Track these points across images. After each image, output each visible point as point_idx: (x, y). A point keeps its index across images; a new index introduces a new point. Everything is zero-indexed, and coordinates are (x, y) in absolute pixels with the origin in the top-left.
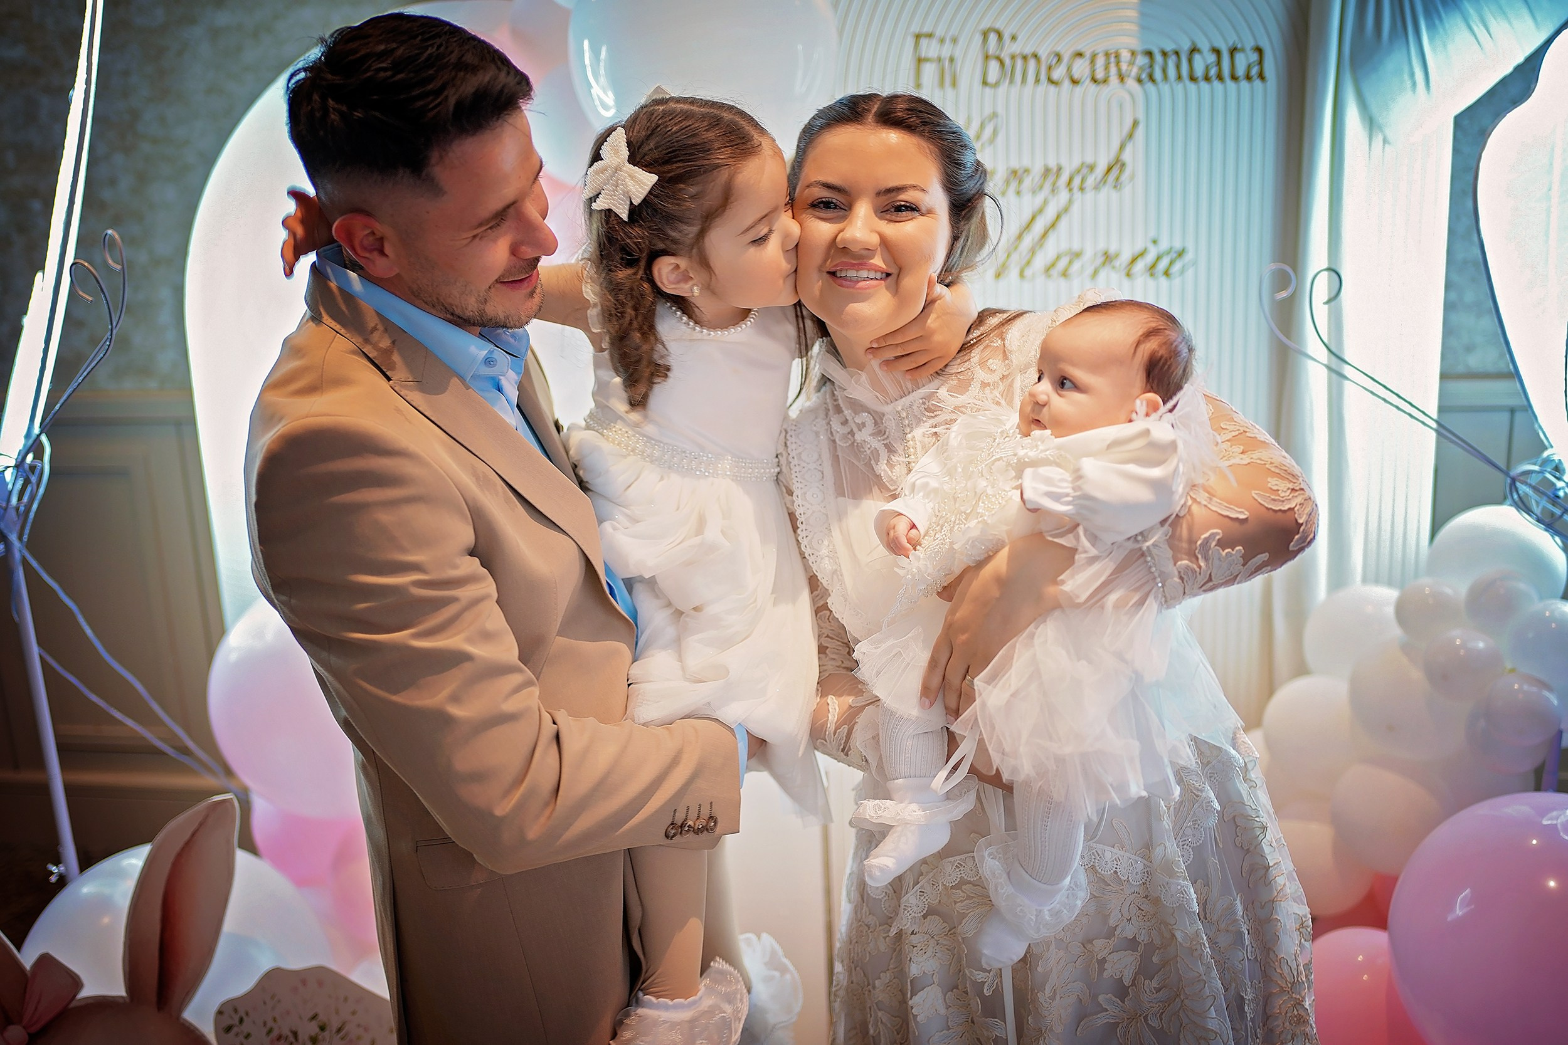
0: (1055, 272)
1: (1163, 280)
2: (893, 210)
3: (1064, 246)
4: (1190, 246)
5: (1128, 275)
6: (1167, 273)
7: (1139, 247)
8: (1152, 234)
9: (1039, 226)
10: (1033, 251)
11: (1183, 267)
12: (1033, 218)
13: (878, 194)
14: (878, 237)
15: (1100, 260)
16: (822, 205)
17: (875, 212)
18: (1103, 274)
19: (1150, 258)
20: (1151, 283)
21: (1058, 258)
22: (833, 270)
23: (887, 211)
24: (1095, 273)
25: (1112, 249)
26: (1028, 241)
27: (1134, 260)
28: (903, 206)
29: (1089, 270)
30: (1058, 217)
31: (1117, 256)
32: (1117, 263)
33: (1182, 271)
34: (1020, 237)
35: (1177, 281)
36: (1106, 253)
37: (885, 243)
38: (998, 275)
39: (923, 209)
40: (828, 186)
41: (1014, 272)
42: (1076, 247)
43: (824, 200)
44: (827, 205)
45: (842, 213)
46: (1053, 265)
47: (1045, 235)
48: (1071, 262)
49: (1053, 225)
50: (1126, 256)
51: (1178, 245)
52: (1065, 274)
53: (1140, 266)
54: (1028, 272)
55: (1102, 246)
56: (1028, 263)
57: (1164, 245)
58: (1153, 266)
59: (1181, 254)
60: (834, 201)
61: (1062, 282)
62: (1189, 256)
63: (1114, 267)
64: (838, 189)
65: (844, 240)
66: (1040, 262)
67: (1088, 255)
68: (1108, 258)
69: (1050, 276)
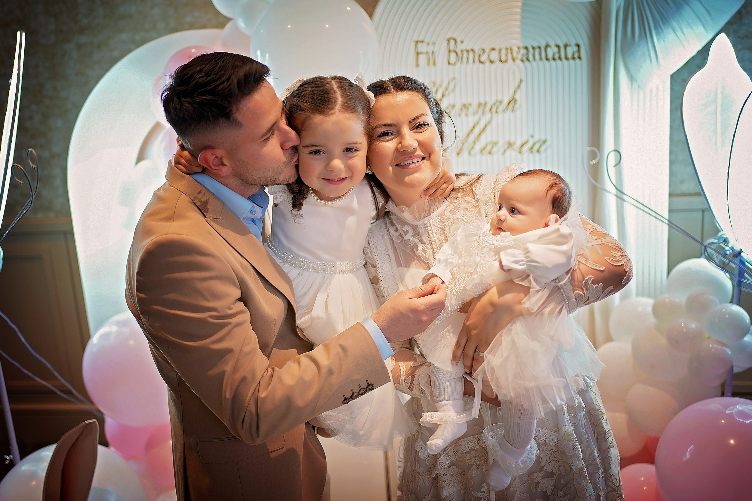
0: (485, 152)
1: (537, 155)
2: (417, 127)
3: (489, 140)
4: (549, 138)
5: (520, 153)
6: (538, 151)
7: (525, 139)
8: (531, 132)
9: (477, 131)
10: (474, 142)
11: (546, 148)
12: (474, 127)
13: (409, 122)
14: (417, 142)
15: (506, 146)
18: (508, 153)
19: (530, 144)
20: (531, 156)
21: (487, 145)
22: (398, 163)
23: (415, 129)
24: (504, 152)
25: (512, 141)
26: (472, 137)
27: (522, 145)
28: (421, 124)
29: (501, 151)
30: (486, 126)
31: (514, 144)
32: (515, 147)
33: (546, 150)
34: (468, 135)
35: (543, 155)
36: (509, 143)
38: (458, 154)
40: (386, 125)
41: (465, 154)
42: (495, 139)
44: (386, 134)
46: (484, 148)
47: (480, 135)
48: (492, 147)
49: (484, 130)
50: (519, 144)
51: (543, 138)
52: (490, 153)
53: (525, 148)
54: (473, 152)
55: (507, 139)
56: (472, 148)
57: (536, 138)
58: (532, 148)
59: (545, 142)
60: (389, 131)
61: (489, 157)
62: (548, 143)
63: (513, 149)
64: (391, 125)
66: (478, 147)
67: (501, 143)
68: (510, 145)
69: (483, 154)
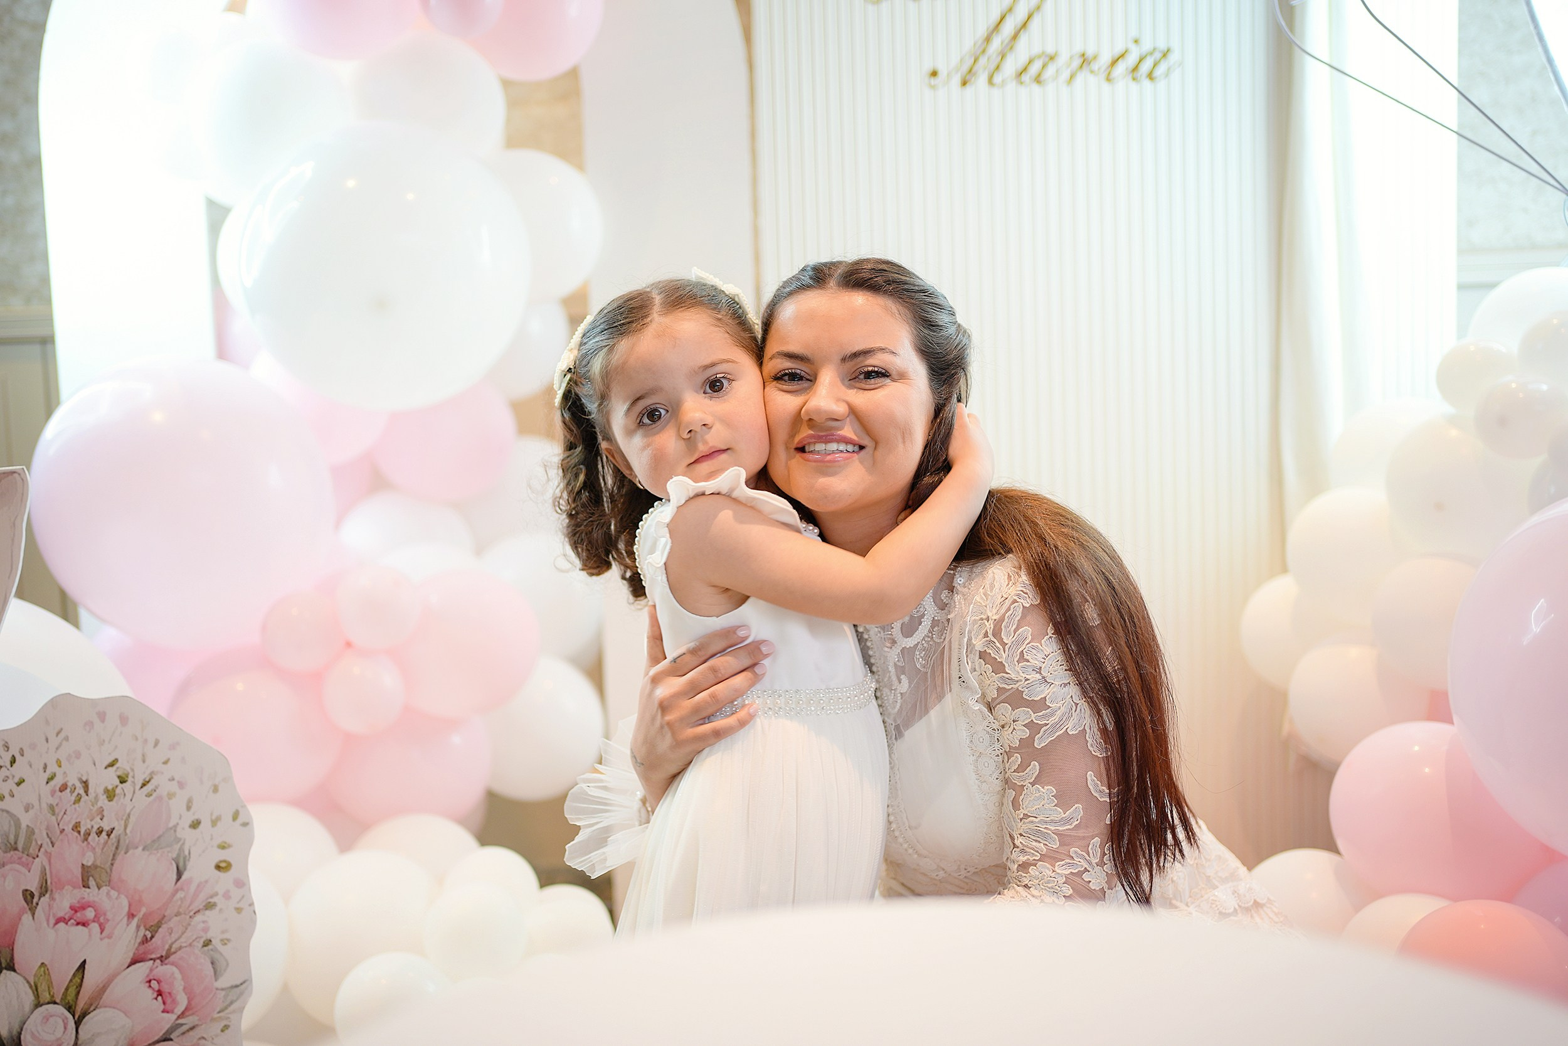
0: (1026, 78)
1: (1147, 83)
2: (862, 377)
3: (1036, 49)
4: (1175, 45)
5: (1109, 79)
6: (1150, 76)
7: (1119, 49)
8: (1134, 33)
9: (1009, 28)
10: (1003, 56)
11: (1169, 69)
12: (1002, 18)
13: (844, 360)
14: (846, 406)
15: (1077, 62)
16: (786, 378)
17: (842, 381)
18: (1080, 79)
19: (1132, 59)
20: (1133, 86)
21: (1031, 61)
22: (800, 446)
23: (855, 378)
24: (1072, 77)
25: (1090, 52)
26: (996, 43)
27: (1114, 62)
28: (874, 372)
29: (1066, 74)
30: (1030, 16)
31: (1095, 58)
32: (1095, 66)
33: (1167, 74)
34: (988, 39)
35: (1162, 85)
36: (1083, 55)
37: (853, 412)
38: (964, 83)
39: (894, 373)
40: (791, 356)
41: (982, 79)
42: (1050, 50)
43: (787, 371)
44: (793, 377)
45: (805, 384)
46: (1025, 69)
47: (1015, 37)
48: (1044, 66)
49: (1024, 25)
50: (1105, 58)
51: (1162, 45)
52: (1038, 80)
53: (1121, 68)
54: (998, 79)
55: (1078, 48)
56: (998, 68)
57: (1146, 46)
58: (1135, 69)
59: (1165, 54)
60: (798, 371)
61: (1035, 87)
62: (1174, 57)
63: (1092, 72)
64: (800, 357)
65: (807, 412)
66: (1011, 66)
67: (1062, 59)
68: (1085, 61)
69: (1022, 83)
